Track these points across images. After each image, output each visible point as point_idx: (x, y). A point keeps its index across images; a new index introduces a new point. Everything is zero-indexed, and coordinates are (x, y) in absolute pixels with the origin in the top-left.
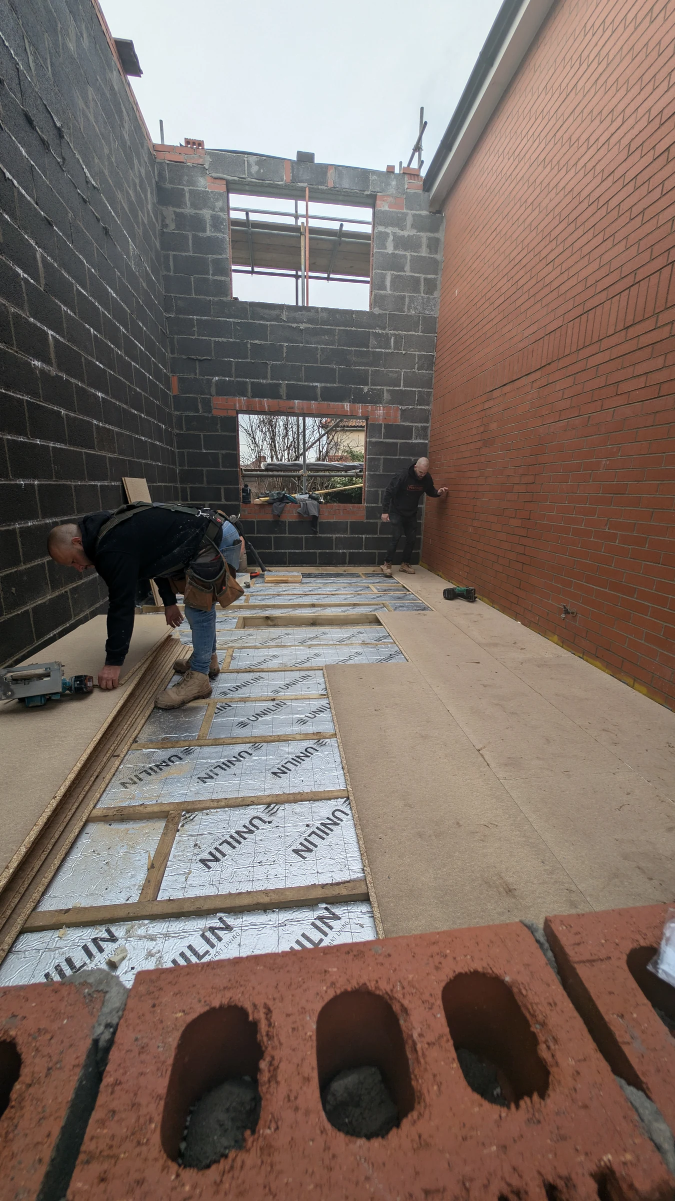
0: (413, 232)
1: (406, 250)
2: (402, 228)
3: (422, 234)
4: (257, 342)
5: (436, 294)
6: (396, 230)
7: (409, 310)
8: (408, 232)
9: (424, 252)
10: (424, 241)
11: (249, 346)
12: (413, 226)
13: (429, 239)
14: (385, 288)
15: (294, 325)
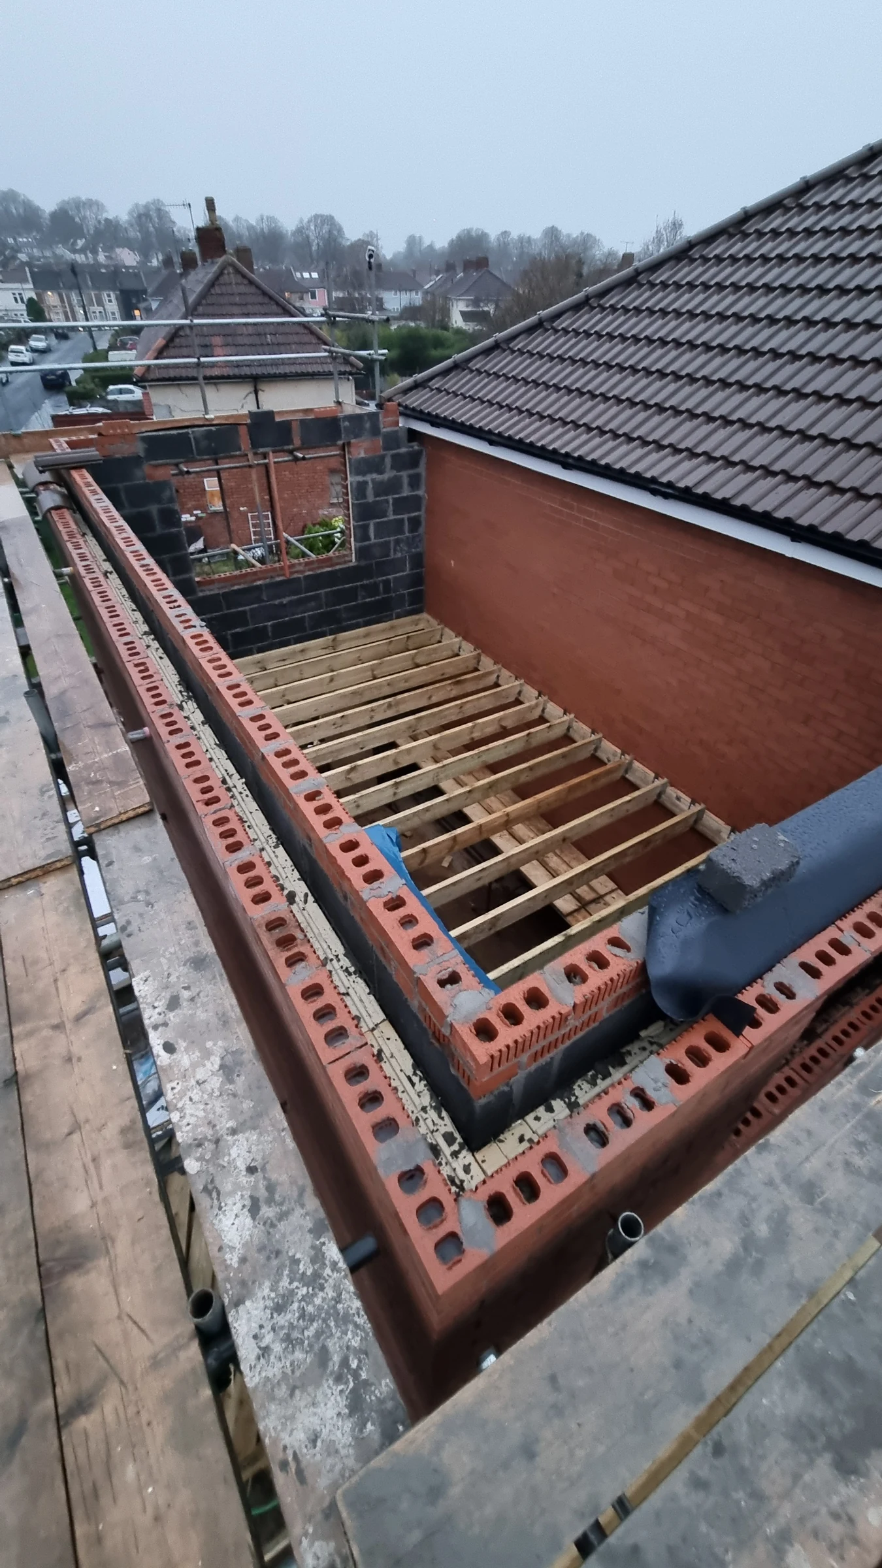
0: (394, 473)
1: (387, 495)
2: (381, 472)
3: (401, 473)
4: (238, 630)
5: (422, 530)
6: (375, 476)
7: (395, 554)
8: (388, 475)
9: (406, 492)
10: (405, 481)
11: (229, 637)
12: (392, 468)
13: (410, 476)
14: (369, 539)
15: (277, 602)
